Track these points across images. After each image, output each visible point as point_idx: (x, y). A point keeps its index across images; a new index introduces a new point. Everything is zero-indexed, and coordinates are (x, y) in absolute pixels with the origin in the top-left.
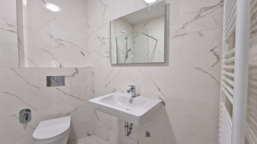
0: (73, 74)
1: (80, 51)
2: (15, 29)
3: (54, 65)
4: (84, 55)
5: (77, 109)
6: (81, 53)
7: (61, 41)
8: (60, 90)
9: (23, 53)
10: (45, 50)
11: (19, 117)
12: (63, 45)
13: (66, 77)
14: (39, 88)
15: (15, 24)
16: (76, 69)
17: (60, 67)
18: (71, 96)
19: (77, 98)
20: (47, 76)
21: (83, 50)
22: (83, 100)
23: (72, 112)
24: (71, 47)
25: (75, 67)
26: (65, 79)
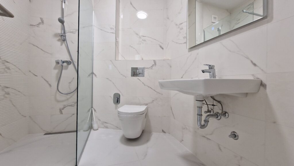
0: (151, 66)
1: (159, 45)
2: (114, 31)
3: (137, 58)
4: (163, 49)
5: (154, 102)
6: (161, 46)
7: (144, 37)
8: (140, 80)
9: (118, 50)
10: (132, 47)
11: (113, 98)
12: (145, 41)
13: (146, 69)
14: (126, 77)
15: (114, 27)
16: (154, 61)
17: (142, 59)
18: (149, 87)
19: (154, 90)
20: (132, 68)
21: (162, 43)
22: (159, 93)
23: (149, 103)
24: (152, 42)
25: (153, 59)
26: (145, 70)
